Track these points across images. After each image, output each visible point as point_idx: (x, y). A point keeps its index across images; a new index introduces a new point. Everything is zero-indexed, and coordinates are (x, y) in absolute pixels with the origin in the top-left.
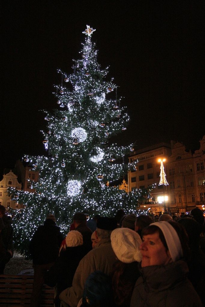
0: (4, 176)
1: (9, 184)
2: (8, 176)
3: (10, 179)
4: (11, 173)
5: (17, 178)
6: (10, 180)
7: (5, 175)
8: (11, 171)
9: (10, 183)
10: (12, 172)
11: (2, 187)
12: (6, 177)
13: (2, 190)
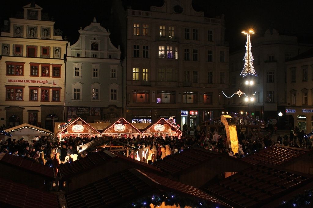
0: (81, 32)
1: (92, 49)
2: (88, 32)
3: (95, 39)
4: (95, 24)
5: (110, 36)
6: (95, 41)
7: (83, 29)
8: (95, 20)
9: (95, 47)
10: (98, 22)
11: (78, 56)
12: (85, 34)
13: (80, 62)
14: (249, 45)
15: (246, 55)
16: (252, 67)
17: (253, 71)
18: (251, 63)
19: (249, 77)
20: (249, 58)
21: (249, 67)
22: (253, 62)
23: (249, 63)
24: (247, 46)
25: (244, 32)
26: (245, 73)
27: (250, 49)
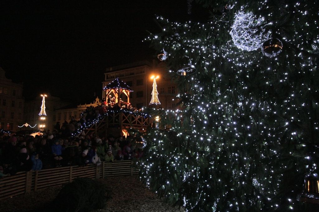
14: (44, 101)
15: (42, 106)
16: (45, 112)
17: (45, 113)
18: (44, 110)
19: (43, 116)
20: (43, 107)
21: (43, 112)
22: (45, 109)
23: (43, 110)
24: (43, 102)
25: (42, 95)
26: (41, 114)
27: (44, 103)
